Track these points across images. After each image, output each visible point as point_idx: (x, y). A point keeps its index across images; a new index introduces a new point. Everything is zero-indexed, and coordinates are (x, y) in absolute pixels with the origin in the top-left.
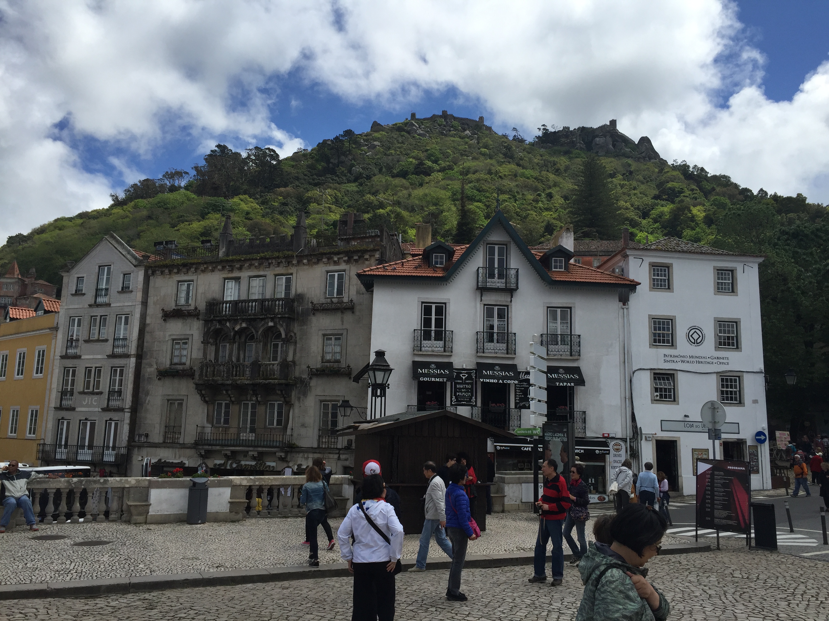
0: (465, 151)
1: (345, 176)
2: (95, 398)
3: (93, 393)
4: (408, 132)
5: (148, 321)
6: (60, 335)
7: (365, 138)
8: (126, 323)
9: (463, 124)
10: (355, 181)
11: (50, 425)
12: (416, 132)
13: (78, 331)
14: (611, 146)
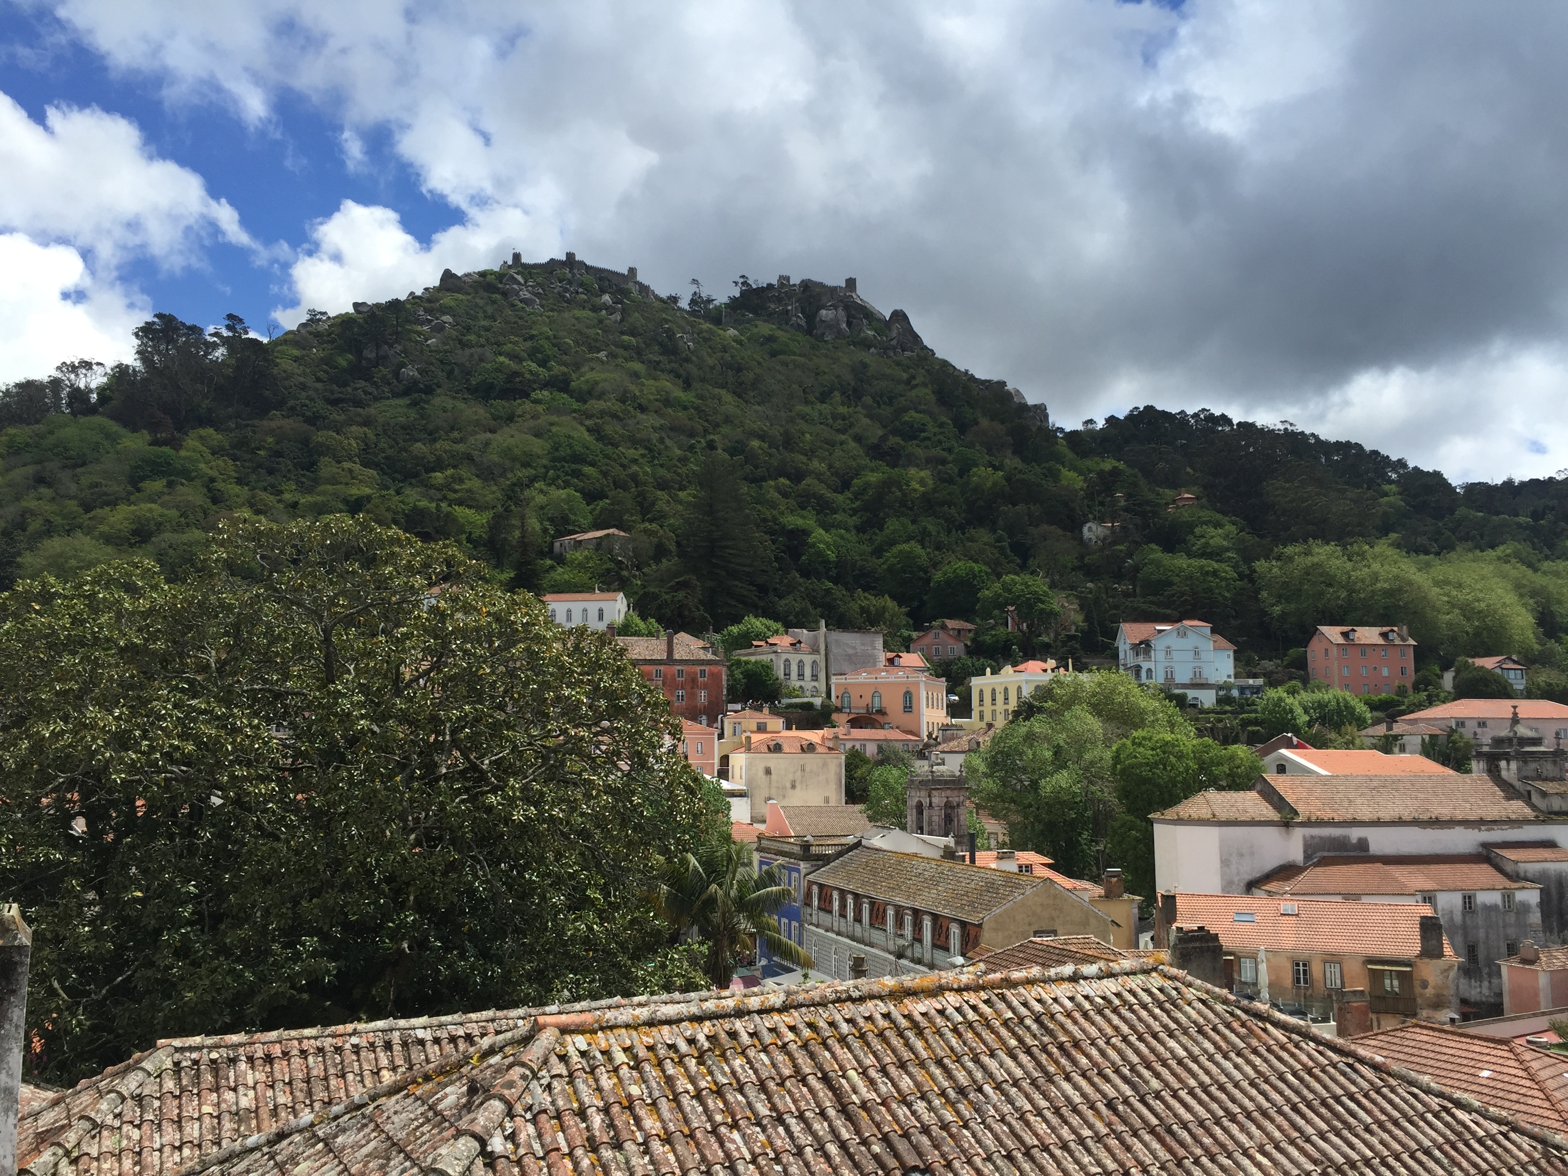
0: (596, 340)
1: (389, 384)
4: (505, 294)
7: (427, 305)
9: (601, 279)
10: (406, 393)
12: (517, 294)
14: (844, 326)
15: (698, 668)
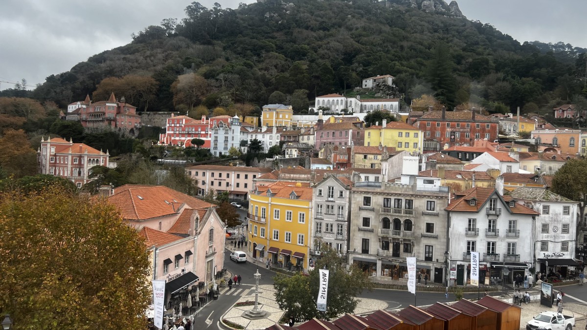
2: (331, 235)
3: (330, 233)
5: (352, 209)
6: (313, 211)
8: (342, 209)
11: (312, 242)
13: (321, 209)
14: (433, 7)
15: (486, 124)
